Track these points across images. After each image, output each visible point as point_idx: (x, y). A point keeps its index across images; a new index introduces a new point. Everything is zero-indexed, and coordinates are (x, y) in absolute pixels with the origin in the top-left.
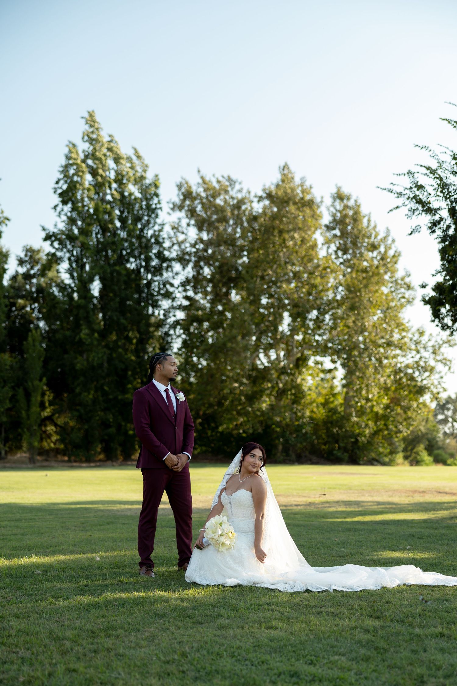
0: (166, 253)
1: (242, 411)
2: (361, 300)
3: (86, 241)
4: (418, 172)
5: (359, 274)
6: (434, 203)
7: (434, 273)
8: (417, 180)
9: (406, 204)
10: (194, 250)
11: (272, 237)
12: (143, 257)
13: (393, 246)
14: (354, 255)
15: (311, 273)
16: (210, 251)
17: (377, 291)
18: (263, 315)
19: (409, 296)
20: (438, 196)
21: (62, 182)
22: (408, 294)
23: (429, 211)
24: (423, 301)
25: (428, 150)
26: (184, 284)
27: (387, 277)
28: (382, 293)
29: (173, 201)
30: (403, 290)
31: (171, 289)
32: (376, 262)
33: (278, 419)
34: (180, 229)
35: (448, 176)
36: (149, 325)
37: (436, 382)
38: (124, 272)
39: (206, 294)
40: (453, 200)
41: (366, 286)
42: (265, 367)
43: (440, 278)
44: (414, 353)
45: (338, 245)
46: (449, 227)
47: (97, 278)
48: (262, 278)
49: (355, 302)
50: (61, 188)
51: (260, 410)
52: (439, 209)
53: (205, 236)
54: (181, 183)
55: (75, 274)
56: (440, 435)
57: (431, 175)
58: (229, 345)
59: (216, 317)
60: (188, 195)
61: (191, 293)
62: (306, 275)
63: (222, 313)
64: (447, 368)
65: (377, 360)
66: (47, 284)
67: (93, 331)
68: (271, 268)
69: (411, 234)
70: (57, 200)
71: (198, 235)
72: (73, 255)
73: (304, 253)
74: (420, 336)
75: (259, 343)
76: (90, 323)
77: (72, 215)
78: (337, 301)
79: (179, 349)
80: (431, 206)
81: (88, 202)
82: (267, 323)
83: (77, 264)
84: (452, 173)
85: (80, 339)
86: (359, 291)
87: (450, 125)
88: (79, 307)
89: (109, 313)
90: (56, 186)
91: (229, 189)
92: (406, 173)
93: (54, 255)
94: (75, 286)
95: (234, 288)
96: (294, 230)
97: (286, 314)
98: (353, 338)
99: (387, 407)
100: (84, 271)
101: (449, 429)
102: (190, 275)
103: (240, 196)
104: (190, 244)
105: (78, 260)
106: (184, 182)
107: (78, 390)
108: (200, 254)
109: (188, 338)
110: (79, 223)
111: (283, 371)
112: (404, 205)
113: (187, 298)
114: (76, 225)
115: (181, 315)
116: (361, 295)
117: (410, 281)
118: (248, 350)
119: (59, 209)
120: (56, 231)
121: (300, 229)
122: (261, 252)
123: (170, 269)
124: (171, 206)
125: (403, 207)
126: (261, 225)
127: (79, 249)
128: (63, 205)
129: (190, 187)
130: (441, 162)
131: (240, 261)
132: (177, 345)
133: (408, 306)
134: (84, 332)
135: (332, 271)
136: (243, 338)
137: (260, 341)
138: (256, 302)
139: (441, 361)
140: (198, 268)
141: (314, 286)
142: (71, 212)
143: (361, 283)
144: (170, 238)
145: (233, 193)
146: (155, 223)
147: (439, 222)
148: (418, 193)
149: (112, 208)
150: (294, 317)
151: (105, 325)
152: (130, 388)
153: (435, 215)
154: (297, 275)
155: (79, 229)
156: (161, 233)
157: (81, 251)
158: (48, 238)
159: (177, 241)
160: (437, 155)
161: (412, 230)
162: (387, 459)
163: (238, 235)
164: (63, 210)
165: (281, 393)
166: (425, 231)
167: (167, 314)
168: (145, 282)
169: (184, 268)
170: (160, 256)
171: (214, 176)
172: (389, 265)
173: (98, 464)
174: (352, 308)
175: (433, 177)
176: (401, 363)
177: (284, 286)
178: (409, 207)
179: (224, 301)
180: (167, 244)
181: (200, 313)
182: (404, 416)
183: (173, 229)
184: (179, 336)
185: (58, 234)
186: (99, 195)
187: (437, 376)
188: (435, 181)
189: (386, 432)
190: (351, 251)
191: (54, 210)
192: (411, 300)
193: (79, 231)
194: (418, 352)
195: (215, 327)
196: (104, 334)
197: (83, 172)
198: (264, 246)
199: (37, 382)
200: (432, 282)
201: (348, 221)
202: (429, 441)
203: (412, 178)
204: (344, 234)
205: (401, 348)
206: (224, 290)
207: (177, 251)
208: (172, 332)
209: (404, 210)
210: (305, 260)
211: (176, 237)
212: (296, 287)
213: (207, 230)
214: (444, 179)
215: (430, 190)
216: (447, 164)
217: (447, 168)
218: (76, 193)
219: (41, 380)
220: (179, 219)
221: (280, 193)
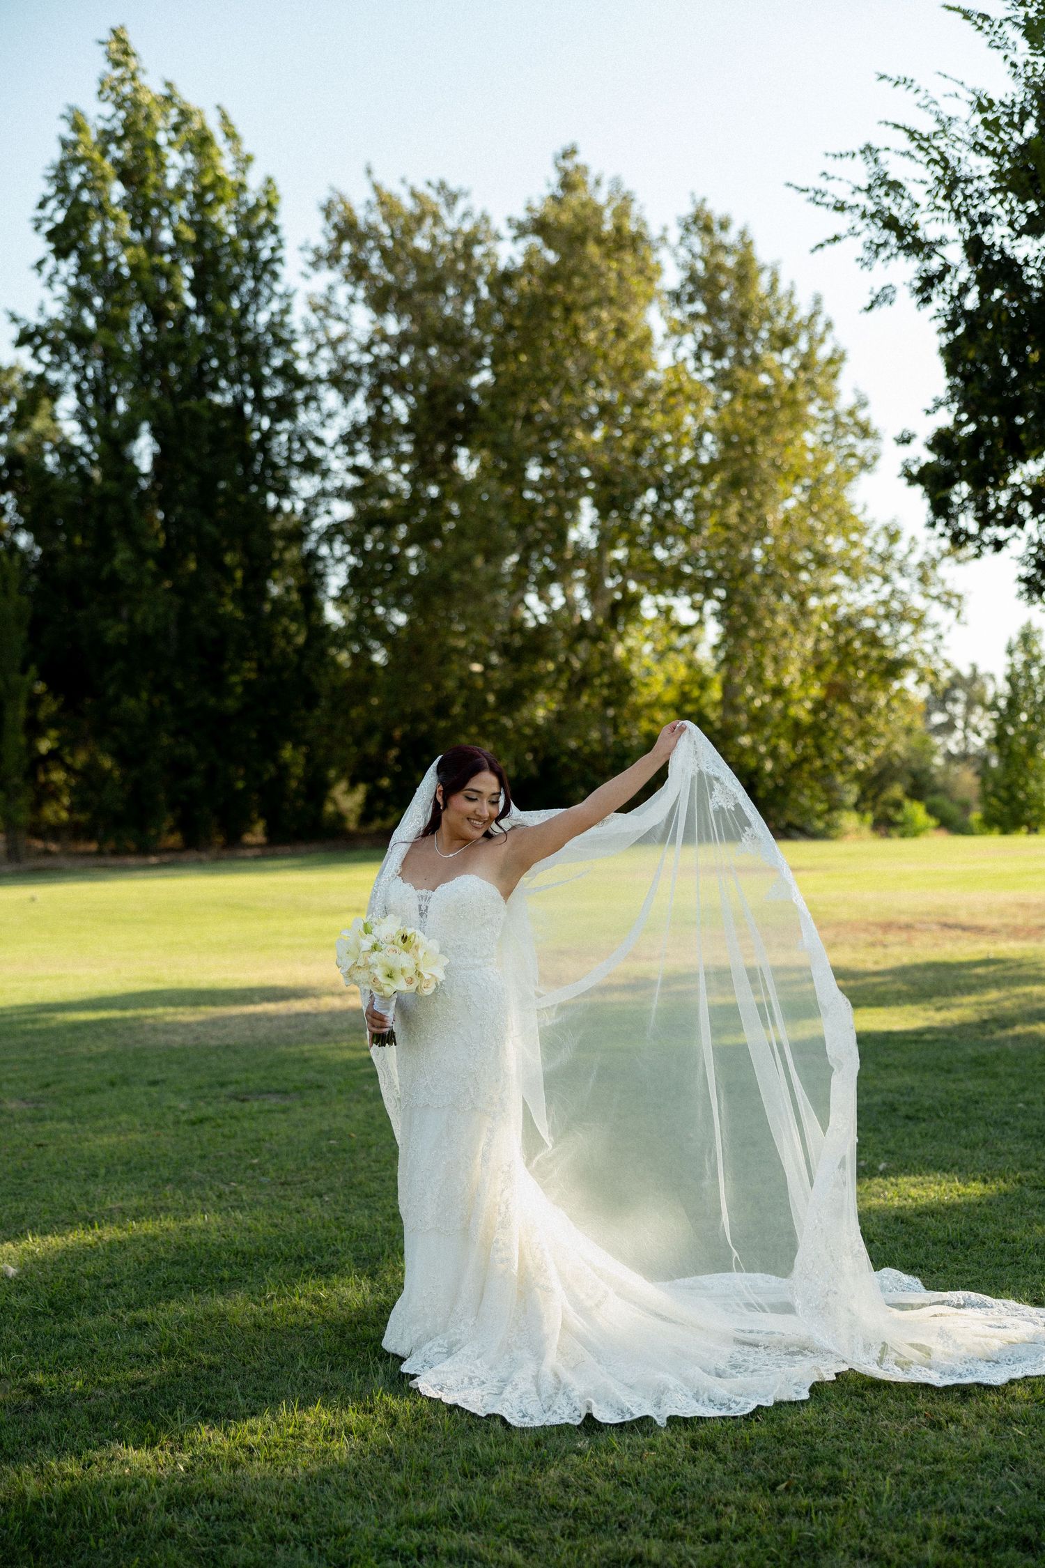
0: (302, 367)
1: (491, 728)
2: (754, 466)
3: (113, 344)
4: (887, 149)
5: (750, 403)
6: (927, 226)
7: (930, 405)
8: (886, 168)
9: (857, 229)
10: (367, 359)
11: (547, 324)
12: (247, 377)
13: (828, 338)
14: (739, 360)
15: (641, 404)
16: (405, 360)
17: (790, 442)
18: (532, 506)
19: (866, 452)
20: (939, 208)
21: (53, 204)
22: (862, 447)
23: (917, 247)
24: (906, 475)
25: (912, 90)
26: (349, 439)
27: (812, 409)
28: (804, 446)
29: (313, 244)
30: (851, 439)
31: (318, 452)
32: (789, 375)
33: (573, 744)
34: (333, 310)
35: (962, 157)
36: (269, 536)
37: (928, 649)
38: (207, 415)
39: (399, 459)
40: (976, 219)
41: (767, 431)
42: (540, 625)
43: (945, 419)
44: (877, 581)
45: (700, 337)
46: (964, 289)
47: (145, 427)
48: (528, 419)
49: (743, 470)
50: (50, 219)
51: (531, 723)
52: (941, 243)
53: (392, 326)
54: (330, 202)
55: (93, 423)
56: (938, 761)
57: (920, 155)
58: (456, 576)
59: (423, 513)
60: (347, 230)
61: (364, 459)
62: (627, 410)
63: (436, 503)
64: (953, 613)
65: (794, 597)
66: (29, 446)
67: (142, 554)
68: (548, 395)
69: (871, 307)
70: (43, 247)
71: (373, 322)
72: (85, 378)
73: (621, 359)
74: (891, 544)
75: (524, 571)
76: (132, 536)
77: (79, 284)
78: (701, 467)
79: (343, 590)
80: (920, 234)
81: (118, 251)
82: (541, 525)
83: (96, 400)
84: (974, 148)
85: (113, 573)
86: (752, 442)
87: (968, 23)
88: (105, 499)
89: (179, 509)
90: (40, 213)
91: (443, 212)
92: (857, 151)
93: (41, 379)
94: (95, 450)
95: (463, 443)
96: (598, 303)
97: (586, 503)
98: (738, 551)
99: (820, 706)
100: (112, 415)
101: (957, 743)
102: (363, 418)
103: (467, 227)
104: (359, 343)
105: (99, 388)
106: (336, 199)
107: (111, 691)
108: (384, 366)
109: (361, 564)
110: (98, 302)
111: (582, 632)
112: (853, 232)
113: (356, 470)
114: (91, 306)
115: (343, 510)
116: (754, 453)
117: (869, 419)
118: (503, 586)
119: (48, 268)
120: (42, 322)
121: (611, 301)
122: (523, 358)
123: (313, 405)
124: (310, 257)
125: (850, 238)
126: (522, 296)
127: (98, 364)
128: (58, 258)
129: (349, 210)
130: (946, 120)
131: (476, 381)
132: (336, 580)
133: (864, 477)
134: (123, 555)
135: (689, 399)
136: (487, 561)
137: (527, 566)
138: (515, 475)
139: (938, 598)
140: (378, 401)
141: (648, 434)
142: (77, 276)
143: (755, 425)
144: (310, 332)
145: (451, 223)
146: (273, 293)
147: (941, 277)
148: (887, 202)
149: (175, 262)
150: (604, 507)
151: (168, 540)
152: (236, 684)
153: (929, 257)
154: (606, 410)
155: (98, 315)
156: (288, 319)
157: (105, 367)
158: (25, 338)
159: (328, 339)
160: (935, 103)
161: (873, 298)
162: (820, 825)
163: (468, 321)
164: (57, 272)
165: (581, 682)
166: (906, 300)
167: (312, 509)
168: (256, 436)
169: (346, 401)
170: (287, 372)
171: (403, 181)
172: (820, 381)
173: (166, 858)
174: (735, 483)
175: (926, 160)
176: (849, 605)
177: (579, 435)
178: (866, 236)
179: (443, 476)
180: (303, 346)
181: (386, 504)
182: (859, 725)
183: (314, 310)
184: (341, 560)
185: (47, 330)
186: (142, 233)
187: (929, 634)
188: (929, 172)
189: (818, 763)
190: (731, 352)
191: (35, 272)
192: (869, 459)
193: (97, 322)
194: (886, 579)
195: (422, 536)
196: (168, 561)
197: (103, 178)
198: (529, 344)
199: (15, 678)
200: (926, 428)
201: (723, 279)
202: (914, 775)
203: (872, 164)
204: (715, 311)
205: (848, 572)
206: (441, 448)
207: (329, 362)
208: (324, 550)
209: (854, 247)
210: (626, 374)
211: (325, 328)
212: (607, 439)
213: (395, 311)
214: (953, 163)
215: (918, 193)
216: (961, 125)
217: (960, 135)
218: (87, 230)
219: (24, 671)
220: (331, 288)
221: (566, 218)
